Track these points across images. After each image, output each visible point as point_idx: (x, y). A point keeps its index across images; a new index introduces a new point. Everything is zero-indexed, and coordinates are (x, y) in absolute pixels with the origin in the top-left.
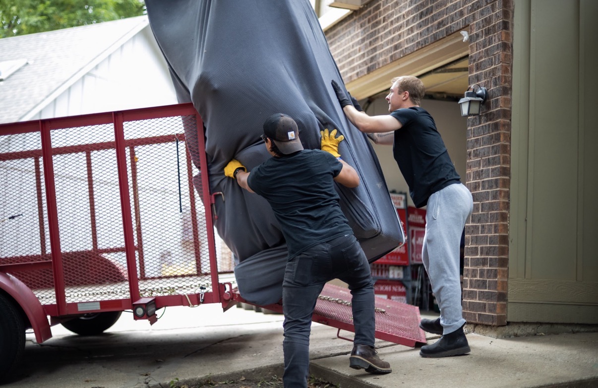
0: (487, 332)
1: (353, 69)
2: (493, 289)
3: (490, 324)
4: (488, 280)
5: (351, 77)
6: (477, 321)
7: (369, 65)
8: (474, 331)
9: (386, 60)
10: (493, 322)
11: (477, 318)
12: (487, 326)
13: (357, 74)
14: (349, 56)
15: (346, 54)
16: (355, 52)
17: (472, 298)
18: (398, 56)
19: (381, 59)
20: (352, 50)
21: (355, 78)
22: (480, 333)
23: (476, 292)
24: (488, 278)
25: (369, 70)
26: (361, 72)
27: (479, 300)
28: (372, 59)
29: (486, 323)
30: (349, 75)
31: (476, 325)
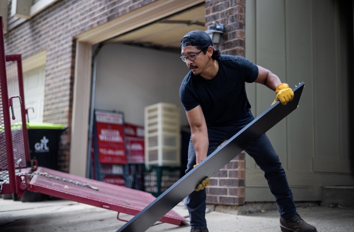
0: (227, 210)
1: (94, 19)
2: (234, 177)
3: (232, 204)
4: (228, 170)
5: (92, 25)
6: (219, 202)
7: (110, 15)
8: (214, 210)
9: (124, 11)
10: (234, 203)
11: (218, 200)
12: (227, 206)
13: (98, 23)
14: (90, 10)
15: (87, 9)
16: (96, 7)
17: (213, 185)
18: (136, 7)
19: (120, 10)
20: (92, 6)
21: (96, 25)
22: (220, 211)
23: (216, 180)
24: (228, 168)
25: (109, 19)
26: (102, 21)
27: (220, 185)
28: (112, 11)
29: (227, 204)
30: (90, 24)
31: (216, 205)
